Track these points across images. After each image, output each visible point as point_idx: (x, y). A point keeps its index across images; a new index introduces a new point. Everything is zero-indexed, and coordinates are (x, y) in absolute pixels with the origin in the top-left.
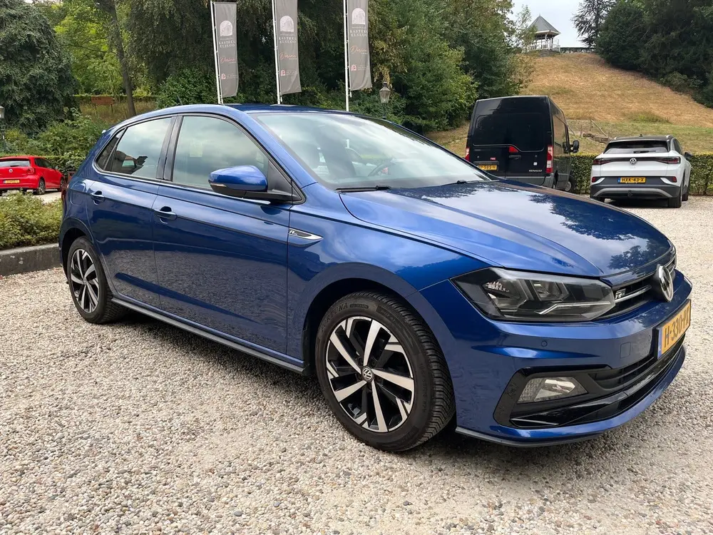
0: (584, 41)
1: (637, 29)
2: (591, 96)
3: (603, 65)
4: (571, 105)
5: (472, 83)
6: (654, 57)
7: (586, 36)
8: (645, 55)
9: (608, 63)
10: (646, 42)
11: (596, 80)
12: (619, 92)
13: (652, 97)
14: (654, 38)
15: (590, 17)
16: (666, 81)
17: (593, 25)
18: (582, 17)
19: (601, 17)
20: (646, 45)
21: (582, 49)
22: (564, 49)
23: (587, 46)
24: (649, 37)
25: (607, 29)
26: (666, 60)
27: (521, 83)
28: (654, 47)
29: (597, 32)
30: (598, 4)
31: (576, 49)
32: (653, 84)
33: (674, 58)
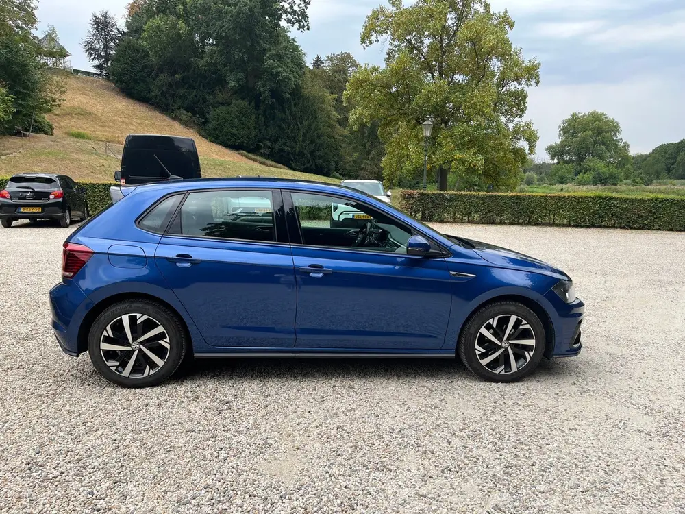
0: (95, 67)
1: (145, 67)
2: (113, 122)
3: (118, 93)
4: (97, 127)
5: (7, 96)
6: (163, 94)
7: (97, 62)
8: (155, 92)
9: (123, 92)
10: (154, 79)
11: (114, 107)
12: (138, 121)
13: (167, 129)
14: (162, 77)
15: (99, 45)
16: (175, 115)
17: (102, 54)
18: (91, 43)
19: (110, 48)
20: (156, 82)
21: (94, 74)
22: (77, 71)
23: (99, 73)
24: (157, 75)
25: (118, 60)
26: (173, 98)
27: (54, 101)
28: (162, 85)
29: (107, 61)
30: (105, 35)
31: (88, 74)
32: (165, 117)
33: (180, 97)
